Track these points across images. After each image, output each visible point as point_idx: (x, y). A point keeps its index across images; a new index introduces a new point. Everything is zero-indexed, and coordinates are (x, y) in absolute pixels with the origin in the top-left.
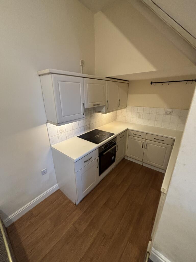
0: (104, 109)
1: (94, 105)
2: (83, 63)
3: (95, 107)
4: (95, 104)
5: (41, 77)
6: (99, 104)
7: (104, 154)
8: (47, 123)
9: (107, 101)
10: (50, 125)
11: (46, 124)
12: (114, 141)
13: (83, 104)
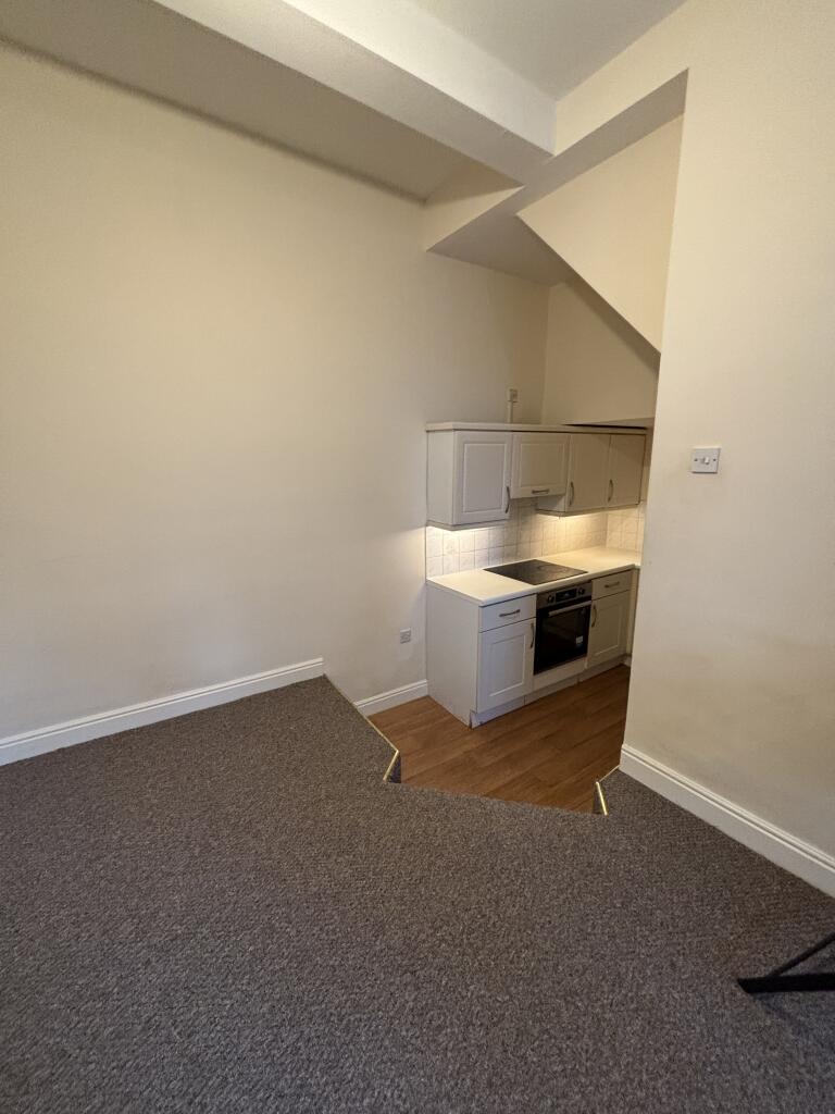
0: (562, 505)
1: (534, 492)
2: (514, 395)
3: (537, 498)
4: (536, 488)
5: (430, 434)
6: (547, 491)
7: (551, 613)
8: (427, 526)
9: (572, 484)
10: (433, 531)
11: (423, 529)
12: (584, 591)
13: (508, 489)
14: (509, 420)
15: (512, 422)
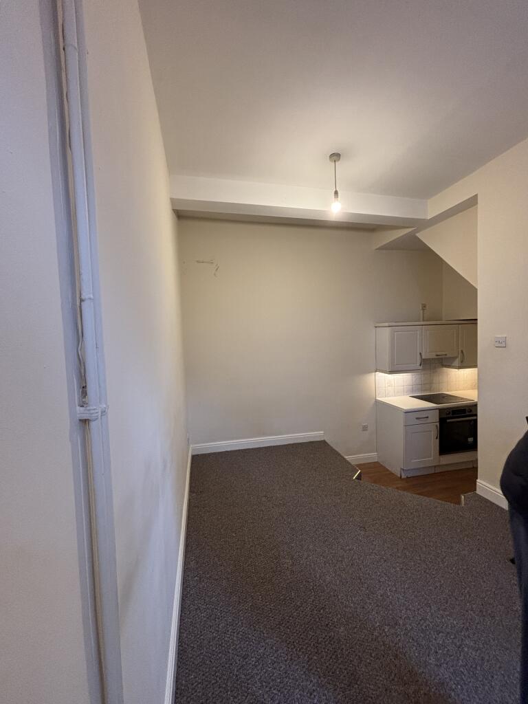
0: (457, 362)
1: (437, 355)
2: (424, 306)
3: (440, 358)
4: (438, 353)
5: (377, 329)
6: (446, 355)
7: (448, 421)
8: (376, 371)
9: (462, 351)
10: (379, 375)
11: (374, 373)
12: (471, 410)
13: (420, 354)
14: (421, 319)
15: (423, 320)
